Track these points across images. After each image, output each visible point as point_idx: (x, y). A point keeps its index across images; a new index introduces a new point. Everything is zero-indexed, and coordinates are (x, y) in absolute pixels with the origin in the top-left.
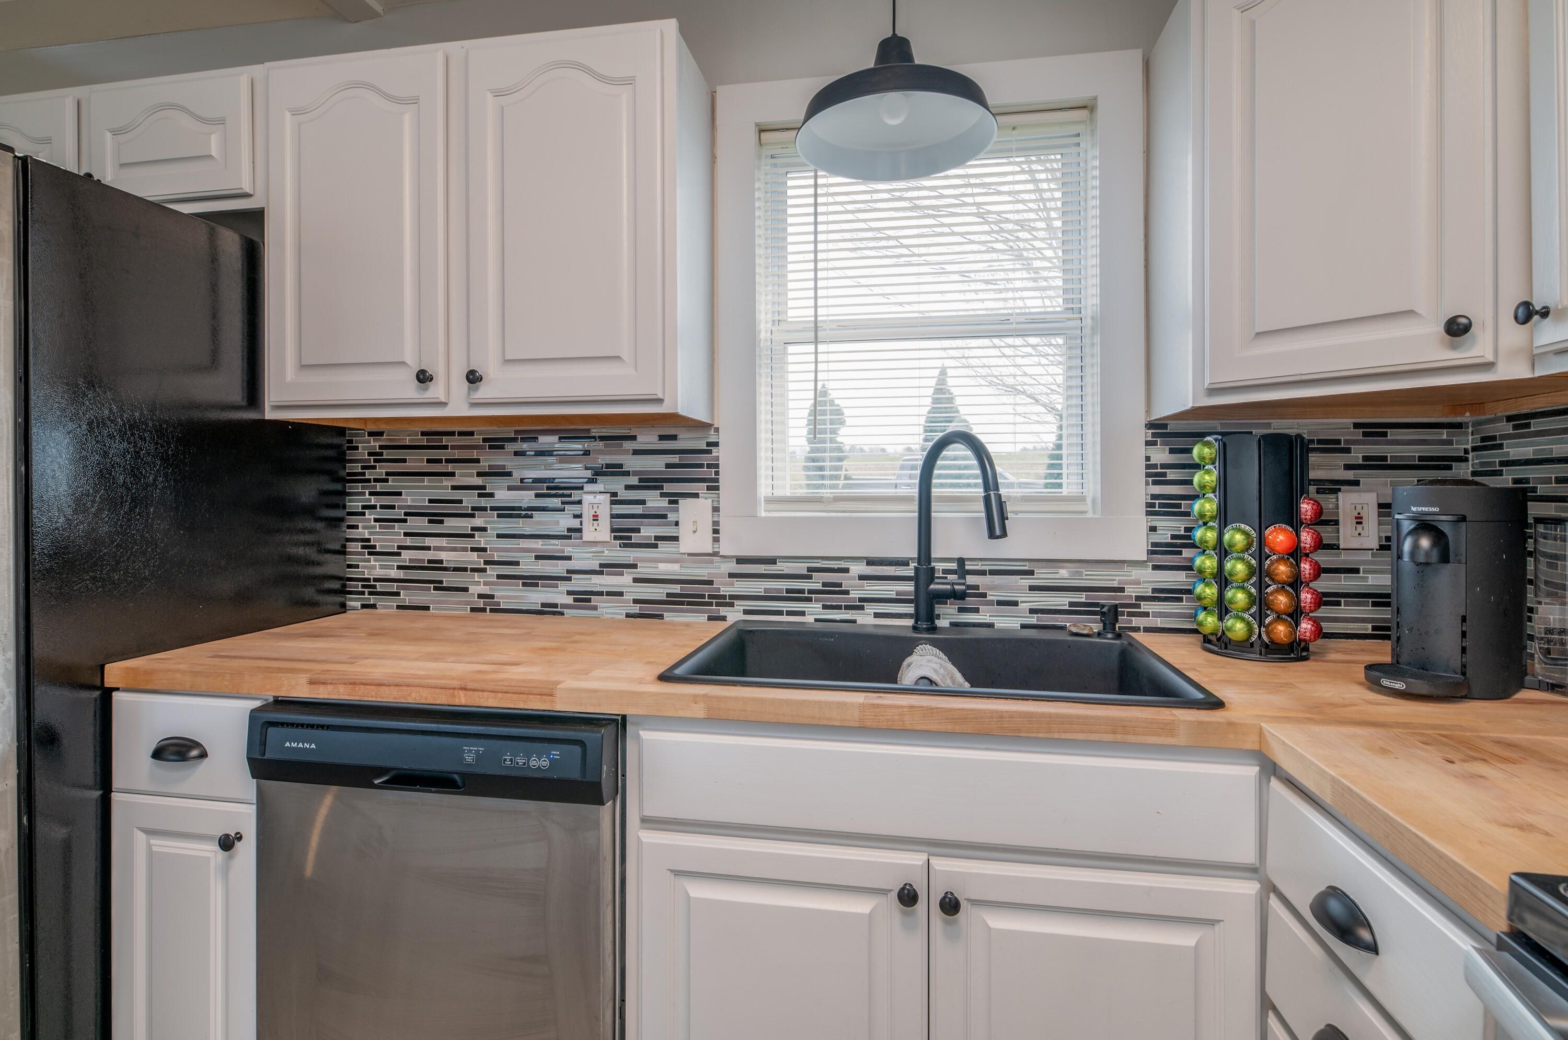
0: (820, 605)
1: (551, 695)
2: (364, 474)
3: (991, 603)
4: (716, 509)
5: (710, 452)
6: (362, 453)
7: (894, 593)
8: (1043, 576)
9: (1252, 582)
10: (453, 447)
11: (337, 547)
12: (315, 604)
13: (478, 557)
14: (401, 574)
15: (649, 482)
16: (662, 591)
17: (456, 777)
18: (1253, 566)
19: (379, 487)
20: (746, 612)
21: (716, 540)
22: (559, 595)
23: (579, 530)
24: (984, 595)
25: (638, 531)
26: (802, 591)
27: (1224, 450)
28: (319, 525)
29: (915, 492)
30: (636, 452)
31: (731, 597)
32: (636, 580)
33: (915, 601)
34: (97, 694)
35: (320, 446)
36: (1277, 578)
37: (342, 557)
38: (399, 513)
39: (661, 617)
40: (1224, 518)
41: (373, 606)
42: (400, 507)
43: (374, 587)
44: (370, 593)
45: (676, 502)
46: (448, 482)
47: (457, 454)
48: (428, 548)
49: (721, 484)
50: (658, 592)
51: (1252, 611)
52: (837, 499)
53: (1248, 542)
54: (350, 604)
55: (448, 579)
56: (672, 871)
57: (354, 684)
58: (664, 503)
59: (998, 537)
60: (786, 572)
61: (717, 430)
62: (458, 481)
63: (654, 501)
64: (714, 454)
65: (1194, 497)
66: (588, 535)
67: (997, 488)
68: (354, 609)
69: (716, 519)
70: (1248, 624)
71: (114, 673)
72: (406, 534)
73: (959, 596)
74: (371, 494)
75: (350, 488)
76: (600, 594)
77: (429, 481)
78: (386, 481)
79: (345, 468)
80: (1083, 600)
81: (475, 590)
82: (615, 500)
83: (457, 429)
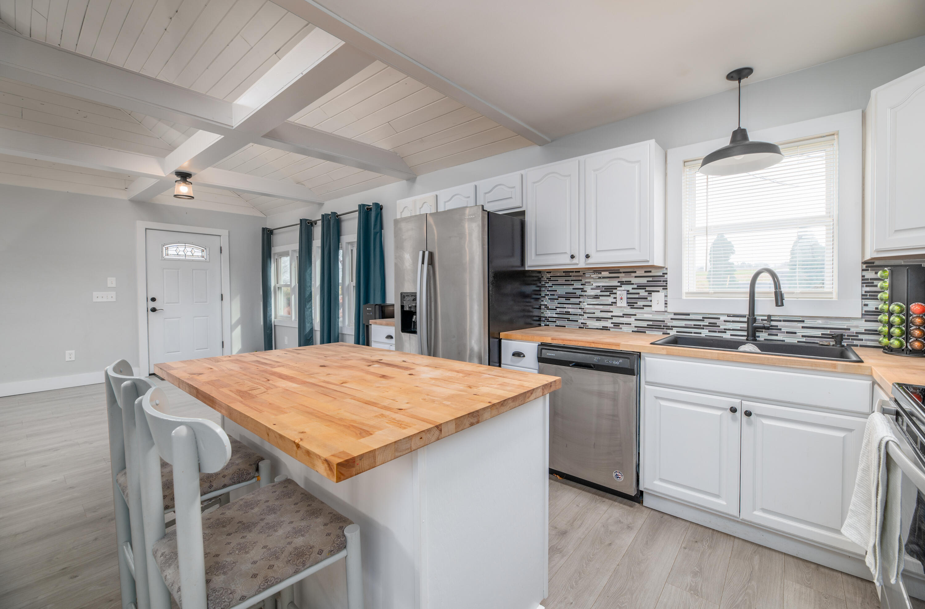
0: (707, 331)
1: (619, 346)
2: (545, 285)
3: (784, 332)
4: (666, 296)
5: (664, 276)
6: (545, 278)
7: (739, 327)
8: (808, 323)
9: (903, 325)
10: (573, 276)
11: (538, 307)
12: (531, 324)
13: (581, 311)
14: (557, 316)
15: (640, 287)
16: (645, 323)
17: (592, 365)
18: (903, 319)
19: (550, 289)
20: (677, 332)
21: (666, 307)
22: (608, 324)
23: (616, 303)
24: (780, 329)
25: (637, 303)
26: (700, 325)
27: (892, 273)
28: (532, 300)
29: (748, 290)
30: (636, 277)
31: (672, 326)
32: (636, 320)
33: (747, 331)
34: (498, 340)
35: (533, 277)
36: (915, 324)
37: (539, 310)
38: (556, 297)
39: (645, 332)
40: (891, 300)
41: (548, 325)
42: (556, 295)
43: (548, 319)
44: (547, 321)
45: (651, 294)
46: (572, 287)
47: (574, 278)
48: (565, 308)
49: (668, 287)
50: (645, 324)
51: (904, 336)
52: (715, 293)
53: (901, 310)
54: (542, 324)
55: (571, 317)
56: (655, 397)
57: (563, 340)
58: (646, 294)
59: (780, 306)
60: (694, 318)
61: (667, 269)
62: (575, 286)
63: (643, 293)
64: (665, 277)
65: (879, 292)
66: (619, 304)
67: (780, 288)
68: (543, 326)
69: (666, 299)
70: (901, 342)
71: (502, 335)
72: (558, 303)
73: (768, 328)
74: (547, 291)
75: (543, 289)
76: (623, 324)
77: (566, 287)
78: (552, 287)
79: (541, 283)
80: (829, 333)
81: (580, 321)
82: (628, 293)
83: (574, 270)
